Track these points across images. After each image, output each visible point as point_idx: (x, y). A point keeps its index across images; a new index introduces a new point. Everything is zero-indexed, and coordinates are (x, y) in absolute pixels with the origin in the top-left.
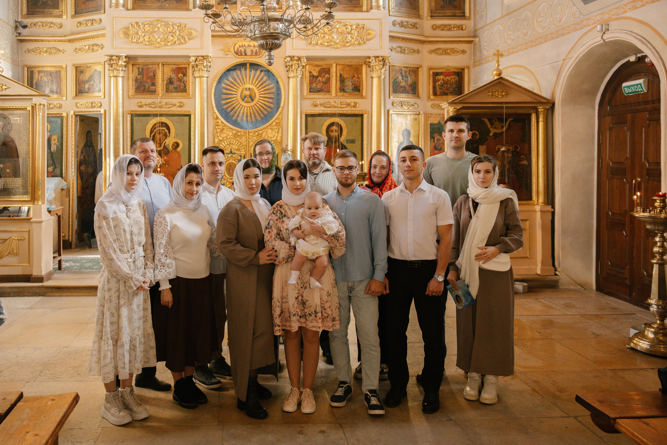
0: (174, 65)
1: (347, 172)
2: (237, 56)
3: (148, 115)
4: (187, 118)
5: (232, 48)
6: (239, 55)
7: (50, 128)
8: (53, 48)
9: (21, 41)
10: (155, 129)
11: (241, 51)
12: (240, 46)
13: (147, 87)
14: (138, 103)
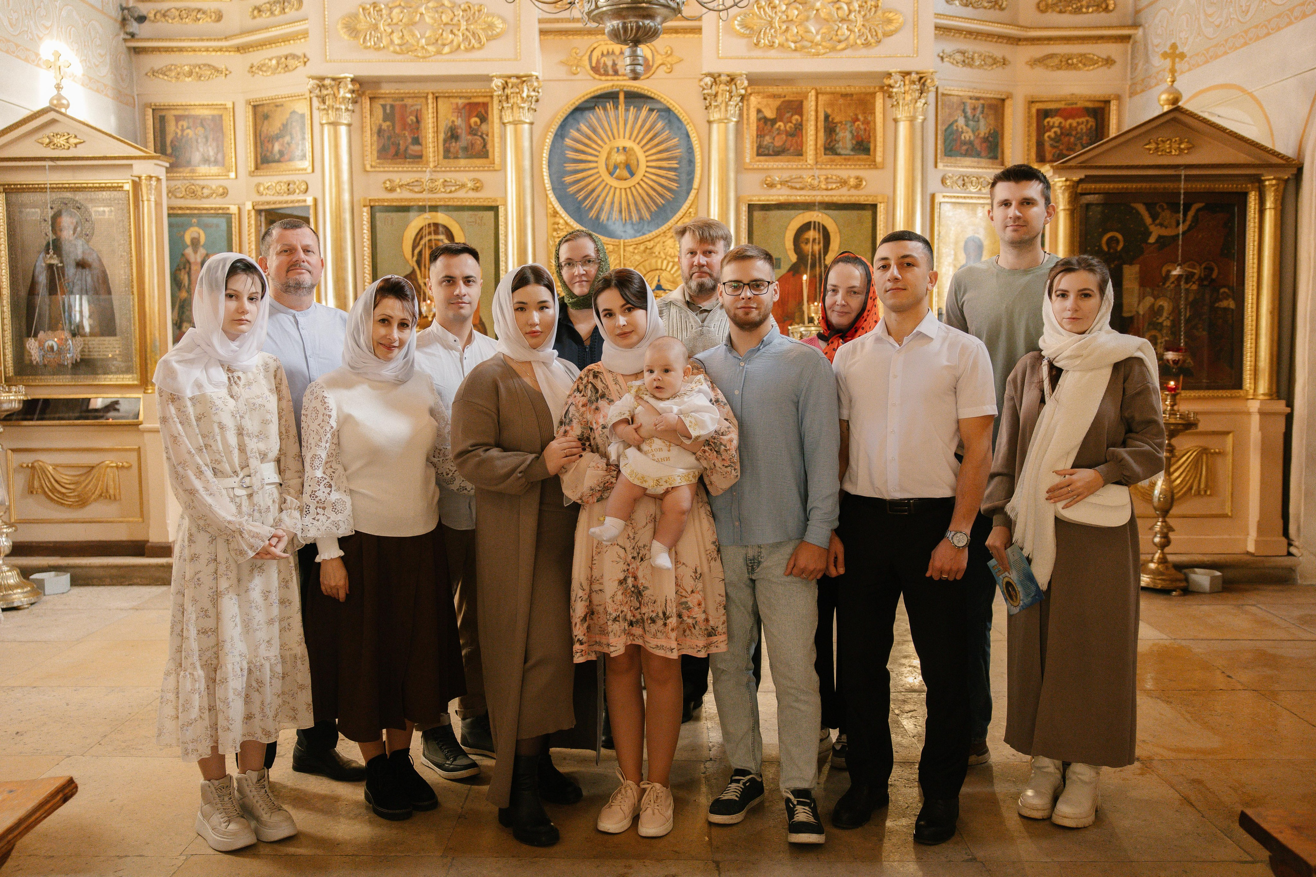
0: (461, 97)
1: (748, 293)
2: (597, 77)
3: (405, 209)
4: (491, 214)
5: (586, 58)
6: (601, 75)
7: (206, 237)
8: (205, 65)
9: (137, 51)
10: (421, 238)
11: (605, 64)
12: (603, 55)
13: (402, 147)
14: (385, 183)
